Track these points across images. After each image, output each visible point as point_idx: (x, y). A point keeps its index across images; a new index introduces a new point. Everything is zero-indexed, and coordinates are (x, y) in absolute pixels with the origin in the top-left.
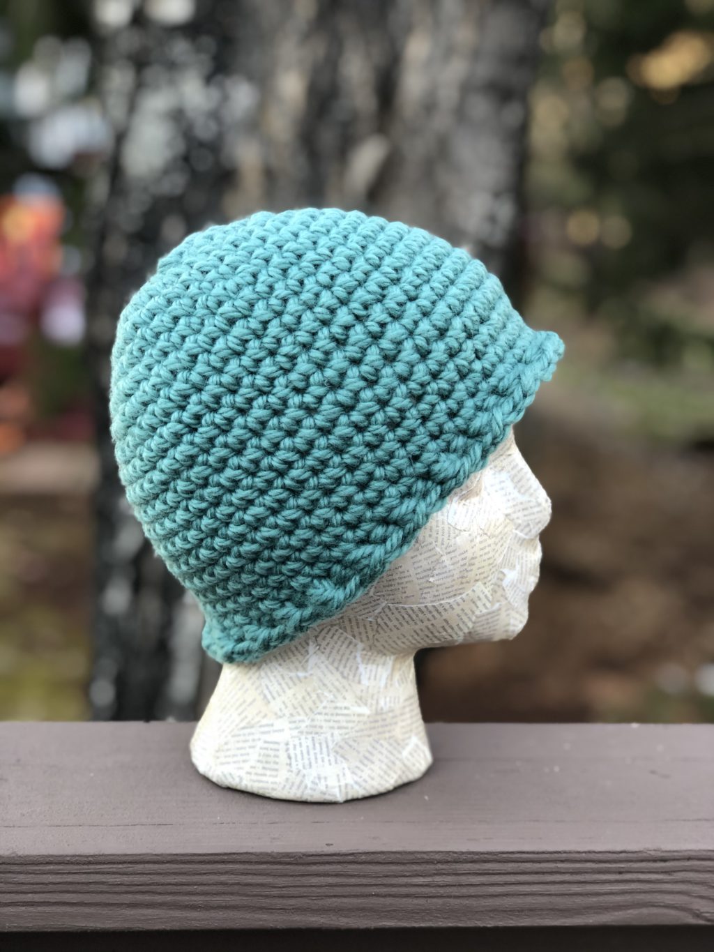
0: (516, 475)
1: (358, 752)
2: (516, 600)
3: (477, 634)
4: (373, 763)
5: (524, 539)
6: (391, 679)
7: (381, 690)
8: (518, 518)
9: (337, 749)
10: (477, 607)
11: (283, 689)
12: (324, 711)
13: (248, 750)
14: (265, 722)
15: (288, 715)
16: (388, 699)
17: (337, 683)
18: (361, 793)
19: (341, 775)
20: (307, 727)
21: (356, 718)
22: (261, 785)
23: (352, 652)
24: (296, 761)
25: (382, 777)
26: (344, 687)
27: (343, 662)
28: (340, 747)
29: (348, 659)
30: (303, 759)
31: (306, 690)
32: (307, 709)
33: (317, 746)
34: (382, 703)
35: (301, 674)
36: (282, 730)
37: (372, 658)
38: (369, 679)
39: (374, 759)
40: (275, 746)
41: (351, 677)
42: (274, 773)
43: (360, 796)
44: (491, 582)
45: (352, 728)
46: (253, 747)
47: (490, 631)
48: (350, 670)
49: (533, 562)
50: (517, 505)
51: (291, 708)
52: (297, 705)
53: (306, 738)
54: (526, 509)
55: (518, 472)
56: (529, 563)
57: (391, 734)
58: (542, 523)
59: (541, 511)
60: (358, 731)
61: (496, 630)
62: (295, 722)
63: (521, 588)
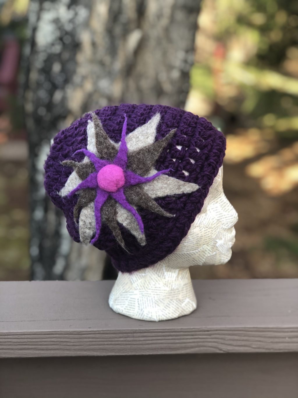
0: (222, 205)
1: (164, 304)
2: (224, 251)
3: (208, 263)
4: (170, 308)
5: (226, 229)
6: (178, 278)
7: (174, 281)
8: (223, 221)
10: (206, 254)
11: (137, 279)
12: (151, 288)
13: (125, 301)
14: (131, 291)
15: (138, 288)
16: (176, 285)
17: (156, 279)
18: (164, 318)
19: (157, 312)
20: (145, 294)
21: (163, 292)
23: (161, 268)
24: (141, 306)
25: (173, 313)
26: (159, 280)
27: (158, 271)
28: (157, 302)
29: (160, 270)
30: (143, 305)
31: (145, 281)
32: (145, 288)
33: (149, 301)
34: (173, 286)
35: (143, 275)
36: (137, 294)
37: (169, 270)
38: (169, 277)
39: (170, 306)
40: (134, 300)
41: (161, 276)
42: (133, 309)
43: (164, 320)
44: (210, 245)
45: (162, 295)
46: (127, 300)
47: (213, 262)
48: (161, 274)
49: (230, 237)
50: (222, 216)
51: (140, 286)
52: (142, 286)
53: (145, 298)
54: (226, 217)
55: (224, 203)
56: (228, 237)
57: (177, 298)
58: (233, 223)
59: (233, 218)
60: (164, 296)
61: (215, 261)
62: (141, 292)
63: (226, 247)
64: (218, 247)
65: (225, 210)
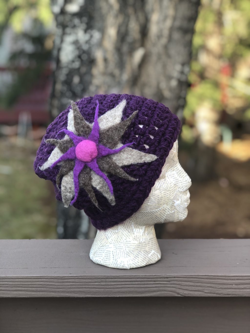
0: (178, 172)
1: (134, 255)
2: (180, 210)
3: (168, 220)
4: (139, 258)
5: (182, 191)
6: (144, 233)
7: (141, 236)
8: (179, 185)
10: (166, 212)
11: (111, 235)
12: (123, 242)
13: (102, 253)
14: (107, 245)
15: (113, 243)
16: (143, 239)
17: (127, 234)
19: (128, 261)
20: (118, 247)
21: (133, 245)
22: (105, 263)
23: (130, 225)
24: (115, 257)
25: (141, 262)
26: (129, 235)
27: (128, 228)
28: (128, 253)
29: (130, 227)
30: (117, 256)
31: (118, 236)
32: (118, 242)
33: (121, 252)
34: (141, 240)
35: (116, 231)
36: (111, 247)
37: (137, 227)
38: (137, 233)
39: (139, 257)
40: (109, 252)
41: (131, 232)
42: (109, 260)
43: (134, 268)
44: (169, 205)
45: (132, 247)
46: (104, 252)
47: (172, 219)
48: (131, 230)
50: (179, 181)
51: (114, 241)
52: (115, 240)
53: (118, 250)
54: (182, 182)
55: (179, 171)
56: (184, 198)
57: (145, 249)
58: (188, 186)
59: (187, 183)
60: (134, 248)
61: (174, 219)
62: (115, 245)
63: (182, 206)
64: (175, 206)
65: (181, 177)
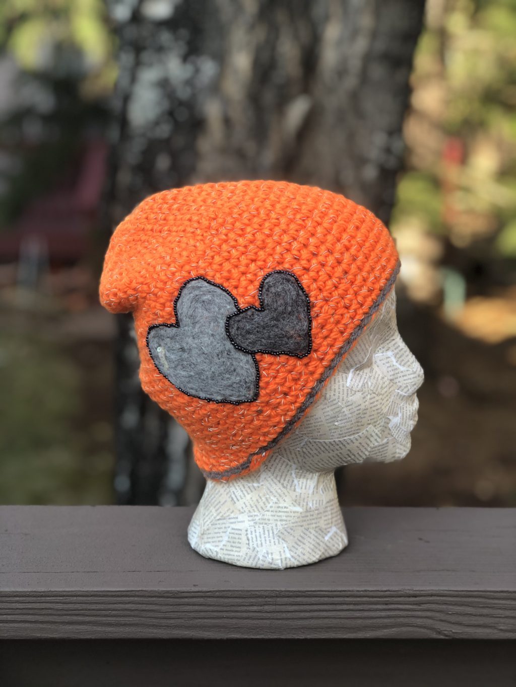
0: (398, 353)
2: (400, 436)
4: (304, 544)
5: (404, 396)
6: (317, 489)
7: (310, 496)
8: (399, 382)
9: (280, 534)
10: (371, 442)
11: (244, 494)
12: (272, 509)
13: (222, 534)
14: (232, 515)
15: (247, 511)
16: (314, 502)
17: (279, 491)
18: (295, 563)
19: (282, 552)
20: (259, 519)
21: (292, 514)
22: (230, 557)
23: (288, 471)
24: (253, 542)
25: (310, 554)
26: (284, 494)
27: (283, 477)
28: (281, 533)
29: (286, 475)
30: (257, 541)
31: (259, 495)
32: (259, 507)
33: (266, 532)
34: (310, 505)
35: (256, 485)
36: (243, 522)
37: (303, 474)
38: (302, 488)
39: (305, 541)
40: (239, 532)
41: (289, 487)
42: (238, 549)
43: (295, 566)
44: (379, 425)
45: (289, 521)
46: (225, 532)
47: (382, 457)
48: (288, 482)
49: (411, 411)
50: (398, 373)
51: (249, 507)
52: (253, 505)
53: (259, 527)
54: (405, 376)
55: (400, 351)
56: (408, 412)
57: (317, 525)
58: (417, 385)
59: (416, 377)
60: (294, 523)
61: (386, 456)
62: (252, 516)
63: (403, 429)
64: (391, 429)
65: (402, 363)
